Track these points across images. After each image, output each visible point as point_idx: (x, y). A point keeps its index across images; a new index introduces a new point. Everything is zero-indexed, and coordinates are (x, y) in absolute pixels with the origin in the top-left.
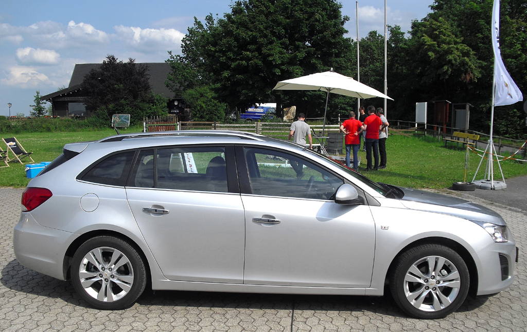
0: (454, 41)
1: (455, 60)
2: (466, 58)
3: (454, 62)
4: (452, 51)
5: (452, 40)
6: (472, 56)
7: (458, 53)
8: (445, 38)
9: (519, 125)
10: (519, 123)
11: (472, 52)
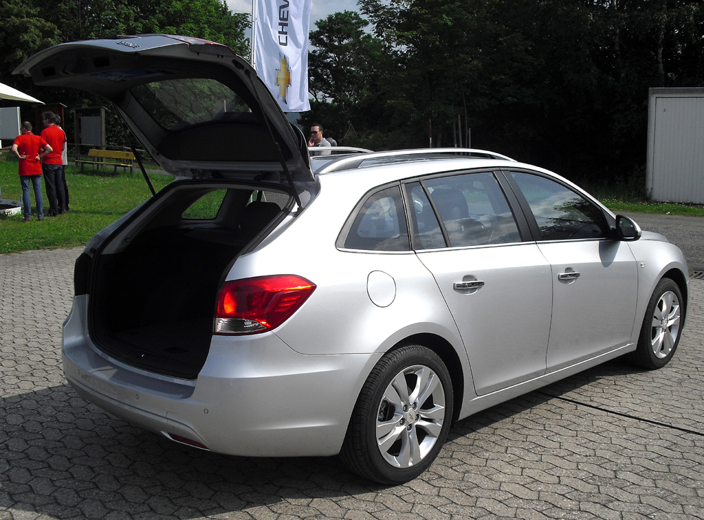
0: (26, 12)
1: (34, 42)
2: (50, 39)
3: (31, 44)
4: (28, 28)
5: (24, 11)
6: (56, 37)
7: (37, 32)
8: (11, 6)
9: (124, 136)
10: (124, 135)
11: (57, 32)
